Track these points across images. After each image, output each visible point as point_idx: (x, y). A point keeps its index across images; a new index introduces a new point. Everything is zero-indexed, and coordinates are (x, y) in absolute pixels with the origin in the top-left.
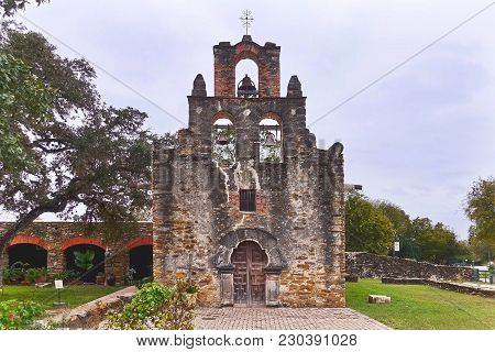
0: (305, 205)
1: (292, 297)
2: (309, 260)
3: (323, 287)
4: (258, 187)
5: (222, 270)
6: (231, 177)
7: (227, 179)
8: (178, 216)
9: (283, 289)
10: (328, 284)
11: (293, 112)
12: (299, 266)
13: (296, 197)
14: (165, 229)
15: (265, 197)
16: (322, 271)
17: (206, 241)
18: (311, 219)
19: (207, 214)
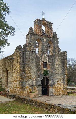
0: (59, 67)
1: (56, 93)
2: (59, 82)
3: (63, 89)
4: (48, 61)
5: (39, 86)
6: (41, 58)
7: (40, 59)
8: (27, 69)
9: (54, 90)
10: (64, 89)
11: (56, 42)
12: (57, 84)
13: (57, 65)
14: (23, 73)
15: (49, 64)
16: (62, 85)
17: (35, 77)
18: (60, 71)
19: (35, 68)
